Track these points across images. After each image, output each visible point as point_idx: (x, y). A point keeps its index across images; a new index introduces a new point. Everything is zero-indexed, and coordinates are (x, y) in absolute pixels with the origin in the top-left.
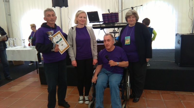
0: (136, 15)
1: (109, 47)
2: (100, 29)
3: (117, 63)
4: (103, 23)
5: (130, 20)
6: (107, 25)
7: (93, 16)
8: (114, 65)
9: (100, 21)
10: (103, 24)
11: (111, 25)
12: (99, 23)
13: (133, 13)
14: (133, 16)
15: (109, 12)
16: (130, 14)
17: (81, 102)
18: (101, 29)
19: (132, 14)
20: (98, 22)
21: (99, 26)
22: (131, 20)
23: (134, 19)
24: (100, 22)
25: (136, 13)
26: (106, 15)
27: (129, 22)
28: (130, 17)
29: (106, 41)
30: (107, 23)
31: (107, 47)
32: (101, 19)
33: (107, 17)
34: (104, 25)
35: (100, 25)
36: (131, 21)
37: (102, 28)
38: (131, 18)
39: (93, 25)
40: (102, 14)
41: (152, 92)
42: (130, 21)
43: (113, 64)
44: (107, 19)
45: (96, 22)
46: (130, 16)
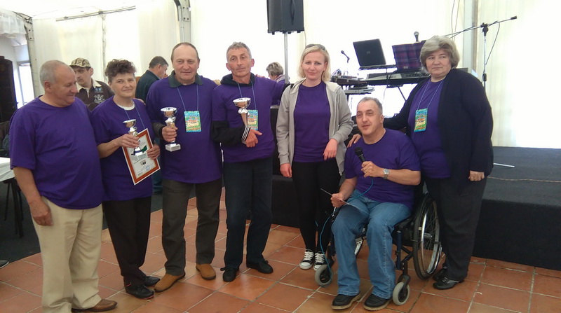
0: (449, 50)
1: (369, 131)
2: (386, 86)
3: (385, 172)
4: (396, 69)
5: (433, 64)
6: (407, 76)
7: (369, 52)
8: (374, 176)
9: (387, 64)
10: (395, 72)
11: (418, 75)
12: (383, 71)
13: (440, 45)
14: (441, 52)
15: (417, 40)
16: (433, 47)
17: (305, 265)
18: (388, 87)
19: (437, 47)
20: (381, 68)
21: (384, 78)
22: (436, 62)
23: (445, 61)
24: (386, 67)
25: (450, 44)
26: (404, 49)
27: (430, 69)
28: (434, 54)
29: (362, 114)
30: (406, 69)
31: (366, 129)
32: (390, 59)
33: (405, 54)
34: (399, 76)
35: (387, 74)
36: (436, 67)
37: (392, 83)
38: (437, 57)
39: (370, 76)
40: (393, 47)
41: (510, 267)
42: (434, 66)
43: (370, 171)
44: (406, 60)
45: (375, 68)
46: (432, 52)
